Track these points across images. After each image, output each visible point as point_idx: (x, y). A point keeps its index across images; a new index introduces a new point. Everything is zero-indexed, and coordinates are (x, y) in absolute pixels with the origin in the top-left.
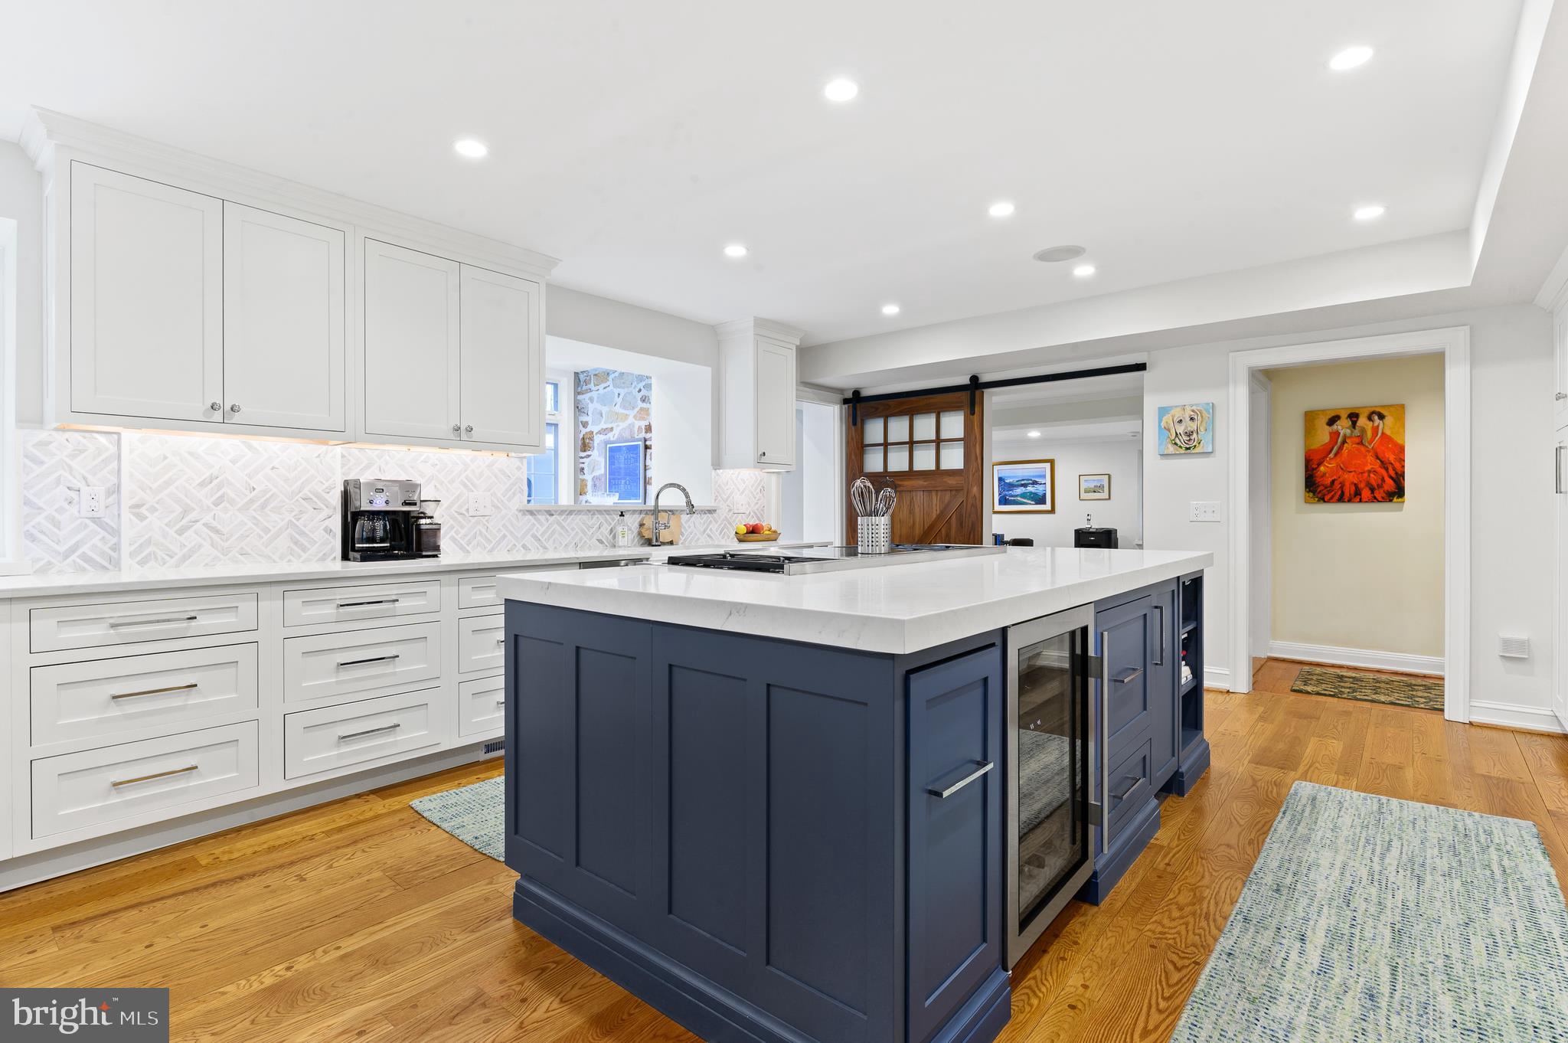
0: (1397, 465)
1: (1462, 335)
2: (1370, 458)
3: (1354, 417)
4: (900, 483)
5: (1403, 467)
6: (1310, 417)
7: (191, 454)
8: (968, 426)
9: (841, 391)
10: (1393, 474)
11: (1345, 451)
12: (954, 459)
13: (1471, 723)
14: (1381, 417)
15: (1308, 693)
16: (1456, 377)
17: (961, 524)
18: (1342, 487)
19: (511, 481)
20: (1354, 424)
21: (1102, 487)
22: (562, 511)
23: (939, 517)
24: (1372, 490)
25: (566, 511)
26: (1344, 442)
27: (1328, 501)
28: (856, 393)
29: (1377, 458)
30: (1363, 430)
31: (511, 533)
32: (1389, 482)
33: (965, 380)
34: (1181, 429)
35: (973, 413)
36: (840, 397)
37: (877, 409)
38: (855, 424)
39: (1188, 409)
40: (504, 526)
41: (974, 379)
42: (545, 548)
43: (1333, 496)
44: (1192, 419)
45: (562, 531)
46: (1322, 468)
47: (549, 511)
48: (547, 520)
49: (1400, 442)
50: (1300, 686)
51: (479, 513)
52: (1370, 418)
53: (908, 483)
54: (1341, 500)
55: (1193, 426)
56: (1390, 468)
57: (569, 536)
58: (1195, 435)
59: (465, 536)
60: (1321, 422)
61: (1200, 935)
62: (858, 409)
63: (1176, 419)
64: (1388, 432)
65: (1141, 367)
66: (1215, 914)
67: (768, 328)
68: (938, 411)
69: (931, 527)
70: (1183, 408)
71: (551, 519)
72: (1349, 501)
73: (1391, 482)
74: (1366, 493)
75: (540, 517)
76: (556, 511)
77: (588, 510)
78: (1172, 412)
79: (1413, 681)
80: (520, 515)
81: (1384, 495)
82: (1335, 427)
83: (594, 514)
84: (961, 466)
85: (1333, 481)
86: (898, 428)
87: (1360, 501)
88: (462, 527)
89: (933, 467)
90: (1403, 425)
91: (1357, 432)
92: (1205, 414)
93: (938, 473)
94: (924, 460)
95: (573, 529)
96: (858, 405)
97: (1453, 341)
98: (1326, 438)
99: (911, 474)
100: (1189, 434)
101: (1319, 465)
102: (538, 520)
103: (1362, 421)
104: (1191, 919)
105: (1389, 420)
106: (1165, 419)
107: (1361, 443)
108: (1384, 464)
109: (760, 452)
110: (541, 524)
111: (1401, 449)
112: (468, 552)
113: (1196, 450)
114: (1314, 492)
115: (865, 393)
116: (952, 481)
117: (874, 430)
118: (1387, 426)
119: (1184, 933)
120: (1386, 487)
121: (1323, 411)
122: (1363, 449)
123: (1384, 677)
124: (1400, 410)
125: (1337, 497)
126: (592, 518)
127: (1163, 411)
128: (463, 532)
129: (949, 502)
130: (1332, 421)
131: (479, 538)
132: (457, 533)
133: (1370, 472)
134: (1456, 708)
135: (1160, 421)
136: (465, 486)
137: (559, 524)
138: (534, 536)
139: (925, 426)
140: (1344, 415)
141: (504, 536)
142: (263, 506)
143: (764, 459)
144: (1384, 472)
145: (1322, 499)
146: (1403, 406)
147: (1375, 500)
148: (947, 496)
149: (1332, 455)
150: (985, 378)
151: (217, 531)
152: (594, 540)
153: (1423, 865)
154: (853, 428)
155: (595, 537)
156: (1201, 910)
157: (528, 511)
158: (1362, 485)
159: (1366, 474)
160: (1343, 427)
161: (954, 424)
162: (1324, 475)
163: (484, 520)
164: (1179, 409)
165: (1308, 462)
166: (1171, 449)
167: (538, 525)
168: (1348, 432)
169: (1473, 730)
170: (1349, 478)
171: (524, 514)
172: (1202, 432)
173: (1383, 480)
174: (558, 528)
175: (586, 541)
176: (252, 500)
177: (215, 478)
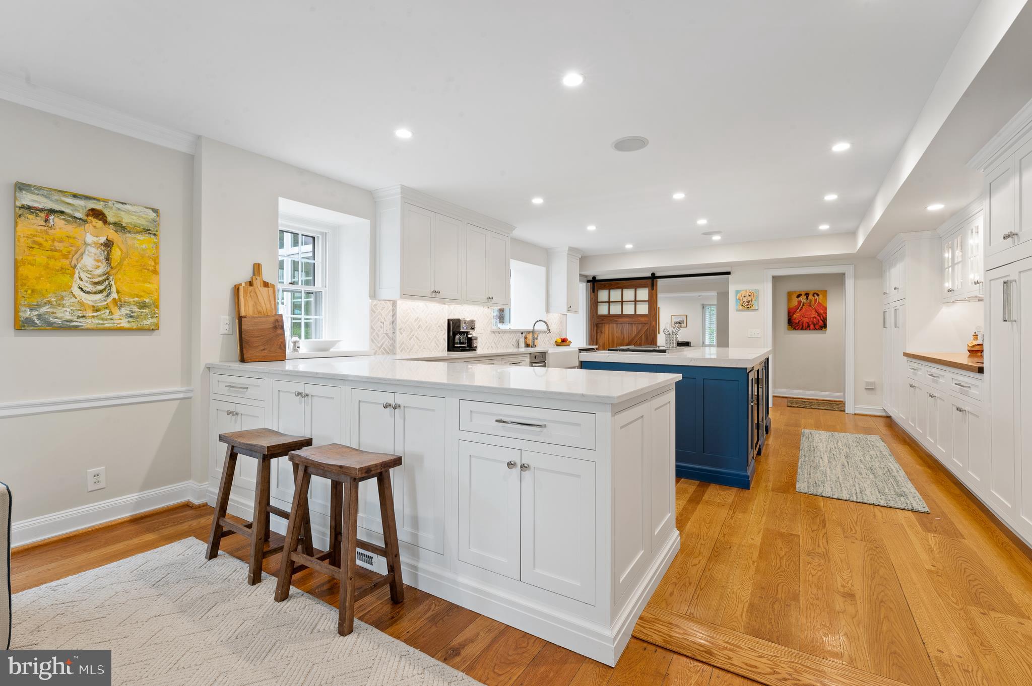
0: (824, 315)
1: (851, 268)
2: (813, 312)
3: (807, 295)
4: (617, 320)
5: (826, 316)
6: (790, 294)
7: (413, 309)
8: (650, 295)
9: (586, 276)
10: (822, 318)
11: (804, 310)
12: (643, 309)
13: (855, 414)
14: (818, 295)
15: (794, 407)
16: (849, 283)
17: (647, 339)
18: (802, 324)
19: (489, 319)
20: (807, 298)
21: (683, 321)
23: (636, 336)
24: (814, 325)
25: (504, 332)
26: (803, 305)
27: (797, 330)
28: (594, 278)
29: (816, 312)
30: (811, 300)
32: (821, 321)
33: (649, 275)
34: (745, 300)
35: (653, 289)
36: (586, 279)
37: (605, 285)
38: (594, 291)
39: (748, 291)
40: (486, 338)
41: (653, 274)
43: (799, 328)
44: (749, 296)
46: (794, 316)
47: (499, 332)
49: (825, 305)
50: (789, 405)
52: (813, 295)
53: (620, 320)
54: (802, 329)
55: (750, 299)
56: (821, 317)
57: (504, 343)
58: (751, 303)
60: (795, 296)
62: (595, 285)
63: (743, 296)
64: (820, 301)
65: (728, 273)
67: (572, 250)
68: (636, 288)
69: (633, 340)
70: (746, 291)
71: (499, 335)
72: (805, 329)
73: (822, 322)
74: (812, 326)
78: (742, 292)
79: (831, 402)
81: (818, 327)
82: (800, 299)
83: (511, 333)
84: (647, 313)
85: (799, 321)
86: (616, 294)
87: (810, 329)
89: (634, 313)
90: (826, 299)
91: (808, 301)
92: (755, 294)
93: (635, 316)
94: (629, 310)
95: (505, 340)
96: (595, 283)
97: (849, 270)
98: (796, 303)
99: (622, 316)
100: (748, 302)
101: (793, 314)
102: (495, 335)
103: (810, 297)
105: (821, 296)
106: (738, 295)
107: (810, 306)
108: (819, 315)
109: (569, 306)
110: (496, 337)
111: (826, 309)
113: (751, 309)
114: (791, 326)
115: (598, 278)
116: (643, 319)
117: (603, 295)
118: (820, 299)
120: (820, 324)
121: (795, 292)
122: (811, 308)
123: (820, 401)
124: (825, 293)
125: (800, 328)
127: (737, 292)
129: (641, 329)
130: (799, 296)
131: (480, 343)
133: (813, 318)
134: (850, 409)
135: (736, 296)
137: (501, 337)
138: (495, 343)
139: (629, 294)
140: (803, 294)
141: (486, 343)
142: (429, 329)
143: (570, 309)
144: (819, 318)
145: (795, 329)
146: (826, 291)
147: (815, 329)
148: (640, 326)
149: (798, 310)
150: (657, 274)
153: (849, 445)
154: (593, 294)
158: (810, 323)
159: (812, 319)
160: (803, 299)
161: (643, 294)
162: (795, 319)
164: (744, 291)
165: (789, 313)
166: (741, 308)
168: (805, 301)
169: (856, 416)
170: (806, 320)
171: (492, 333)
172: (754, 301)
173: (819, 321)
174: (501, 339)
176: (427, 327)
177: (418, 318)
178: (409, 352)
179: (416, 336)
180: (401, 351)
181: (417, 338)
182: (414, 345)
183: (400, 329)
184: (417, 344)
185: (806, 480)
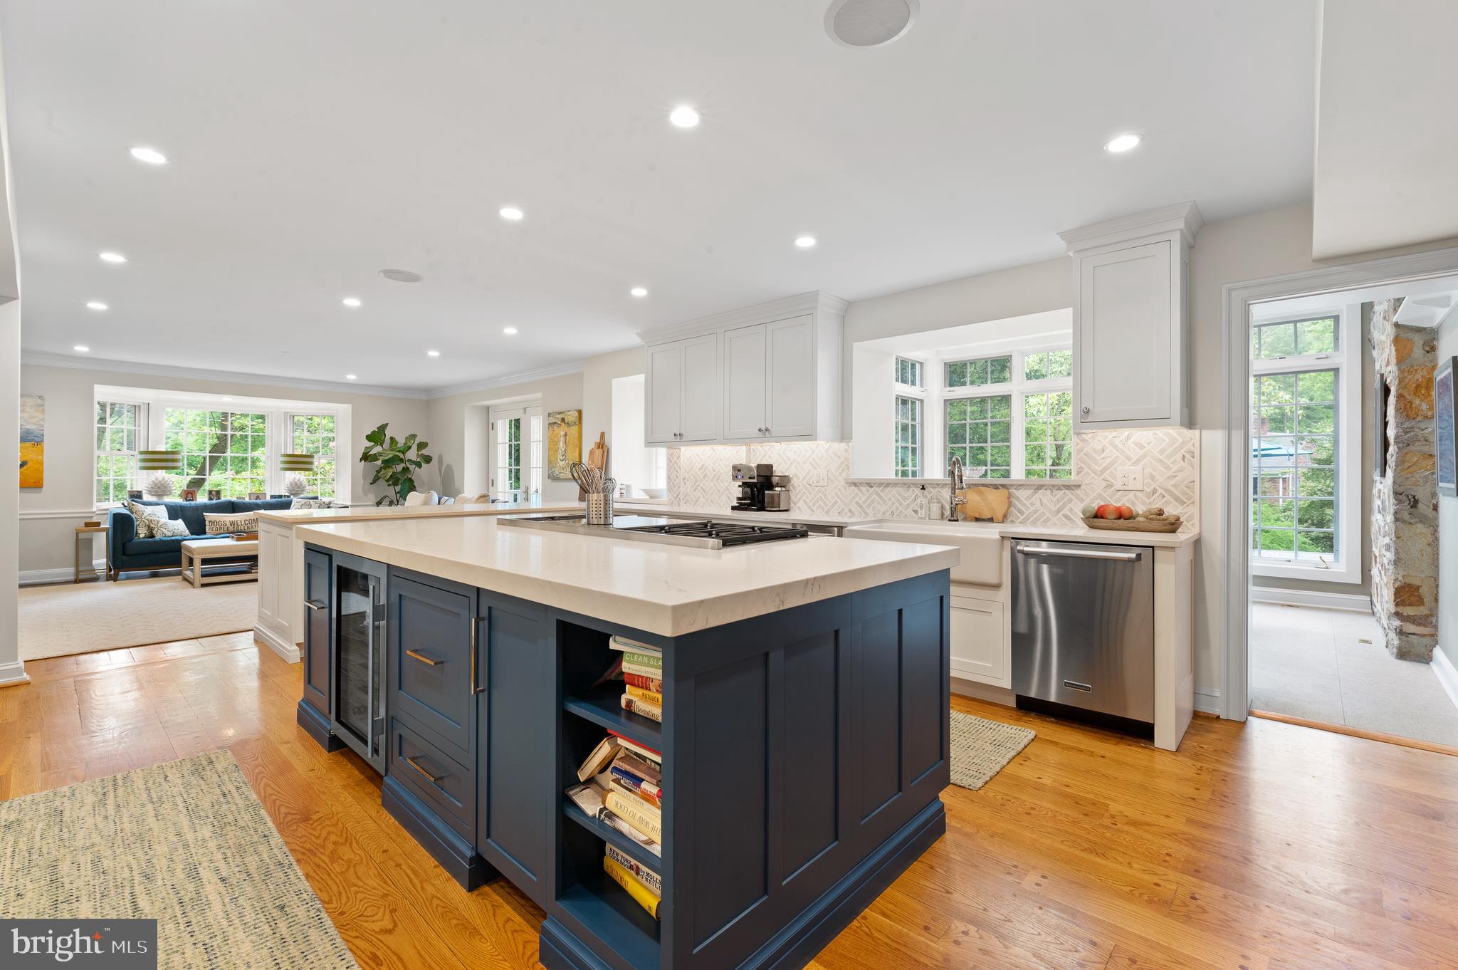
7: (697, 455)
19: (841, 461)
22: (880, 484)
25: (883, 484)
31: (842, 501)
40: (836, 494)
42: (866, 513)
45: (880, 500)
47: (869, 483)
48: (868, 491)
51: (819, 484)
57: (886, 505)
59: (812, 499)
61: (300, 838)
66: (309, 857)
71: (871, 490)
75: (862, 488)
76: (875, 484)
77: (904, 483)
80: (847, 486)
83: (909, 487)
88: (810, 494)
95: (890, 499)
102: (861, 491)
104: (320, 842)
110: (863, 494)
112: (813, 511)
119: (312, 832)
126: (908, 491)
128: (811, 497)
131: (820, 502)
132: (807, 497)
136: (812, 465)
137: (877, 494)
138: (857, 503)
141: (836, 502)
142: (718, 480)
151: (704, 491)
152: (910, 510)
155: (911, 507)
156: (321, 853)
157: (853, 483)
163: (823, 489)
167: (860, 495)
171: (850, 486)
174: (877, 498)
175: (902, 511)
176: (715, 476)
177: (703, 466)
178: (694, 505)
179: (701, 488)
180: (685, 503)
181: (703, 489)
182: (699, 498)
183: (684, 479)
184: (703, 496)
185: (225, 777)
